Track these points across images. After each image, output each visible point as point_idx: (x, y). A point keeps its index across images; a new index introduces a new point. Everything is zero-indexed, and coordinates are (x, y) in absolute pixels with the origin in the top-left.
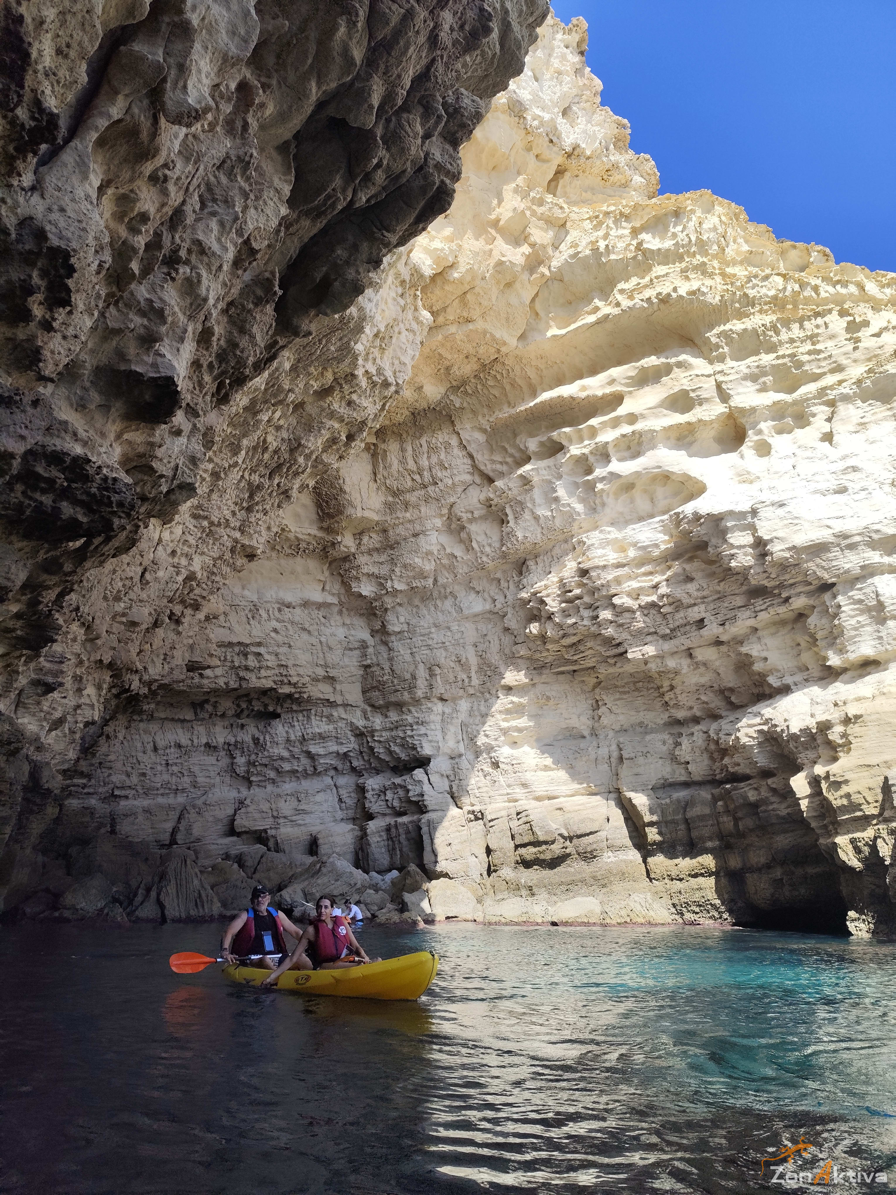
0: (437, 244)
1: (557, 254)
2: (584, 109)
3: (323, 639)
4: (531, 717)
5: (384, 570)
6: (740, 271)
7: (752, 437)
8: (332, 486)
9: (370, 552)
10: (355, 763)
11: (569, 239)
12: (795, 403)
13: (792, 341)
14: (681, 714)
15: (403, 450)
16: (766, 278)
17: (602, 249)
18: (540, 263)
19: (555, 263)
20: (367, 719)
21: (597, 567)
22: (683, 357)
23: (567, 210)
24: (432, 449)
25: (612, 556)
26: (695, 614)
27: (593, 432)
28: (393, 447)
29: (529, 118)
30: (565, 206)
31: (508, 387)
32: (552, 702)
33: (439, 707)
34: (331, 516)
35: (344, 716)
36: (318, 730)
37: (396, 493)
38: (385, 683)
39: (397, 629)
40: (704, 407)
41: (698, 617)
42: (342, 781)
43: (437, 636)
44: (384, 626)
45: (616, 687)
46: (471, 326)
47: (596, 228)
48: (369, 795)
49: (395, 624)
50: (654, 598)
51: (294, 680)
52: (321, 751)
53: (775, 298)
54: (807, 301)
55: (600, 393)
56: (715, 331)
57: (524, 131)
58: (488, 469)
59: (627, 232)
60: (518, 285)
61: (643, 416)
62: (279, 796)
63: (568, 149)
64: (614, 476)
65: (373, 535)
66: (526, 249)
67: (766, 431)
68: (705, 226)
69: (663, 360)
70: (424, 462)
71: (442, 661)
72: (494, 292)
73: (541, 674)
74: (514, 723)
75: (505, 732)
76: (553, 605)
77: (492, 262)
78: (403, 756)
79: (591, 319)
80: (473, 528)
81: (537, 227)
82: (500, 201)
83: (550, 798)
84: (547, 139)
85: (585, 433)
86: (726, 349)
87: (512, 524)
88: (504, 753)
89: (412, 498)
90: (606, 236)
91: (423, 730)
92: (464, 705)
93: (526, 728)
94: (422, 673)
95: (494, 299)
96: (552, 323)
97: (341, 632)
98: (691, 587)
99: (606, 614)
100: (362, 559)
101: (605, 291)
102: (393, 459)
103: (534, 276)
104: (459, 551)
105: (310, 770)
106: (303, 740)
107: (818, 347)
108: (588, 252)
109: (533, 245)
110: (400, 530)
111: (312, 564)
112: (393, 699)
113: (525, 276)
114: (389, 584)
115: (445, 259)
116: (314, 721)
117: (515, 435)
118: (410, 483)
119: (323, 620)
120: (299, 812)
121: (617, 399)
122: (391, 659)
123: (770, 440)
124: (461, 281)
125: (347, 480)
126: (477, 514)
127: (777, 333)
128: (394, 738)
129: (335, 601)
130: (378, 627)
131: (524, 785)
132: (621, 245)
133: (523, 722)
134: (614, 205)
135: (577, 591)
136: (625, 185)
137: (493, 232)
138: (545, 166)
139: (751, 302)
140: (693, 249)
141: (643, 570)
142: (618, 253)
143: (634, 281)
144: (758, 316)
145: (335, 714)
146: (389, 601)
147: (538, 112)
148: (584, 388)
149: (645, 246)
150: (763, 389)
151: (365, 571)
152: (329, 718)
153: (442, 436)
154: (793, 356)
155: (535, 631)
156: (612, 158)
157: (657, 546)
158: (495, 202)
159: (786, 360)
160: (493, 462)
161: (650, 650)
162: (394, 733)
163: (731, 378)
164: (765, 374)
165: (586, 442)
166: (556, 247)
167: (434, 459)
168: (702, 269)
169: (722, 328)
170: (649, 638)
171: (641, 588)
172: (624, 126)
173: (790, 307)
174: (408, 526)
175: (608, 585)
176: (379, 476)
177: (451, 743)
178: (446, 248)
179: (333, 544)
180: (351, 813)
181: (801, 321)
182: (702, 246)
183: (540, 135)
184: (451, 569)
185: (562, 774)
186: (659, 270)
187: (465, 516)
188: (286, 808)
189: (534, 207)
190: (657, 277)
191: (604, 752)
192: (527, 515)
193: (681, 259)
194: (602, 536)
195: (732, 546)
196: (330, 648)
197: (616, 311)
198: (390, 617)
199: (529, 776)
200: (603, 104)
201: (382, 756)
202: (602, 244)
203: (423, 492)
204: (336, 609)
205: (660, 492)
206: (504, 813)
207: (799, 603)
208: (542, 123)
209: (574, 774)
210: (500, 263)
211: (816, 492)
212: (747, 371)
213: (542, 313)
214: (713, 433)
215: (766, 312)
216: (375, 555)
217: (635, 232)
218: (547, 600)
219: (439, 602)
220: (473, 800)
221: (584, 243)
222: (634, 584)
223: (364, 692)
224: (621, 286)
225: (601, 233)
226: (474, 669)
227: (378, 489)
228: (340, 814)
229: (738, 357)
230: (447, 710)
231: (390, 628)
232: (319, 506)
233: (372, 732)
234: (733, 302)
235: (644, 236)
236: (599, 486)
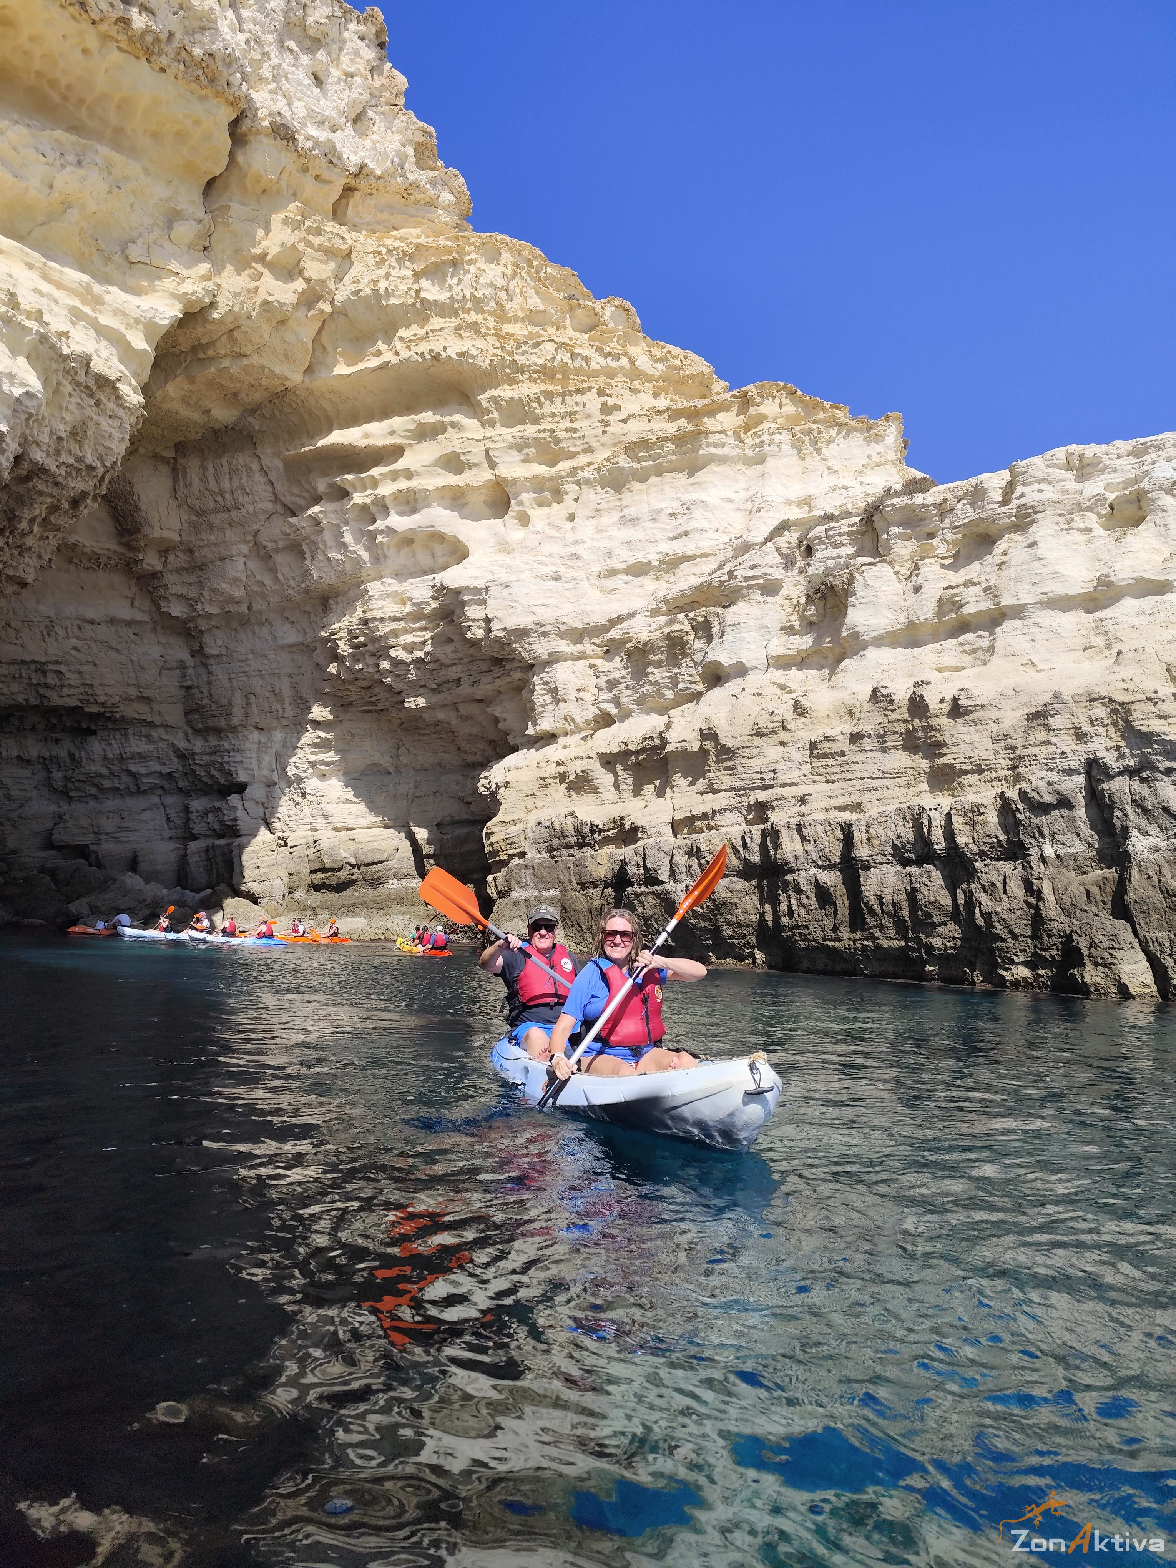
0: (188, 287)
1: (340, 285)
2: (383, 113)
3: (134, 658)
4: (337, 752)
5: (193, 592)
6: (519, 330)
7: (514, 507)
8: (126, 501)
9: (179, 571)
10: (181, 784)
11: (353, 272)
12: (551, 479)
13: (554, 415)
14: (470, 759)
15: (204, 468)
16: (538, 344)
17: (382, 291)
18: (320, 298)
19: (339, 297)
20: (189, 741)
21: (375, 619)
22: (457, 417)
23: (350, 241)
24: (234, 472)
25: (392, 609)
26: (454, 673)
27: (375, 484)
28: (193, 465)
29: (300, 138)
30: (347, 236)
31: (306, 416)
32: (357, 739)
33: (255, 736)
34: (131, 533)
35: (164, 737)
36: (137, 750)
37: (200, 513)
38: (203, 707)
39: (215, 652)
40: (474, 471)
41: (456, 676)
42: (169, 800)
43: (255, 664)
44: (201, 648)
45: (417, 728)
46: (245, 361)
47: (380, 264)
48: (193, 816)
49: (214, 645)
50: (421, 654)
51: (102, 699)
52: (143, 771)
53: (544, 366)
54: (578, 371)
55: (380, 443)
56: (487, 395)
57: (295, 154)
58: (288, 499)
59: (409, 273)
60: (292, 323)
61: (418, 474)
62: (100, 812)
63: (352, 170)
64: (390, 531)
65: (180, 554)
66: (300, 285)
67: (527, 503)
68: (482, 281)
69: (438, 418)
70: (226, 485)
71: (258, 690)
72: (266, 330)
73: (347, 712)
74: (321, 757)
75: (313, 765)
76: (344, 648)
77: (259, 300)
78: (222, 781)
79: (374, 362)
80: (279, 558)
81: (313, 259)
82: (267, 232)
83: (348, 829)
84: (325, 160)
85: (368, 483)
86: (496, 415)
87: (308, 562)
88: (312, 784)
89: (216, 519)
90: (388, 276)
91: (238, 757)
92: (278, 736)
93: (333, 763)
94: (238, 700)
95: (266, 336)
96: (340, 359)
97: (156, 651)
98: (448, 649)
99: (385, 665)
100: (170, 578)
101: (389, 334)
102: (194, 475)
103: (312, 312)
104: (268, 581)
105: (133, 788)
106: (121, 759)
107: (574, 426)
108: (369, 291)
109: (308, 280)
110: (206, 552)
111: (117, 579)
112: (210, 723)
113: (301, 313)
114: (199, 607)
115: (200, 300)
116: (133, 740)
117: (310, 472)
118: (212, 505)
119: (133, 637)
120: (122, 829)
121: (397, 452)
122: (209, 683)
123: (530, 512)
124: (221, 321)
125: (142, 496)
126: (281, 545)
127: (541, 406)
128: (214, 763)
129: (146, 618)
130: (196, 648)
131: (326, 816)
132: (403, 288)
133: (330, 756)
134: (401, 239)
135: (362, 639)
136: (432, 204)
137: (259, 267)
138: (327, 187)
139: (520, 369)
140: (469, 305)
141: (417, 625)
142: (399, 297)
143: (415, 329)
144: (527, 384)
145: (155, 734)
146: (203, 624)
147: (312, 131)
148: (366, 436)
149: (423, 294)
150: (527, 460)
151: (173, 591)
152: (149, 737)
153: (242, 459)
154: (552, 431)
155: (334, 671)
156: (410, 177)
157: (428, 604)
158: (260, 233)
159: (547, 434)
160: (292, 494)
161: (421, 701)
162: (213, 758)
163: (498, 445)
164: (528, 446)
165: (369, 492)
166: (339, 278)
167: (236, 483)
168: (474, 327)
169: (494, 392)
170: (422, 690)
171: (414, 643)
172: (430, 135)
173: (560, 376)
174: (214, 549)
175: (385, 637)
176: (179, 494)
177: (265, 772)
178: (200, 290)
179: (136, 562)
180: (180, 832)
181: (564, 395)
182: (478, 304)
183: (315, 156)
184: (263, 596)
185: (362, 807)
186: (436, 322)
187: (270, 546)
188: (108, 824)
189: (311, 238)
190: (433, 331)
191: (403, 788)
192: (320, 557)
193: (457, 315)
194: (383, 588)
195: (469, 619)
196: (143, 668)
197: (395, 360)
198: (207, 639)
199: (329, 809)
200: (407, 106)
201: (205, 779)
202: (382, 285)
203: (225, 515)
204: (149, 627)
205: (439, 549)
206: (303, 841)
207: (517, 675)
208: (317, 143)
209: (373, 807)
210: (266, 303)
211: (538, 576)
212: (512, 440)
213: (329, 348)
214: (482, 498)
215: (535, 380)
216: (184, 574)
217: (417, 276)
218: (340, 643)
219: (256, 628)
220: (285, 828)
221: (365, 281)
222: (409, 638)
223: (186, 714)
224: (403, 333)
225: (382, 272)
226: (287, 701)
227: (179, 507)
228: (167, 833)
229: (508, 423)
230: (263, 740)
231: (208, 651)
232: (117, 520)
233: (193, 755)
234: (503, 368)
235: (424, 283)
236: (380, 538)
